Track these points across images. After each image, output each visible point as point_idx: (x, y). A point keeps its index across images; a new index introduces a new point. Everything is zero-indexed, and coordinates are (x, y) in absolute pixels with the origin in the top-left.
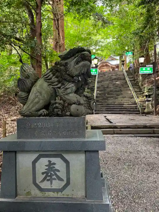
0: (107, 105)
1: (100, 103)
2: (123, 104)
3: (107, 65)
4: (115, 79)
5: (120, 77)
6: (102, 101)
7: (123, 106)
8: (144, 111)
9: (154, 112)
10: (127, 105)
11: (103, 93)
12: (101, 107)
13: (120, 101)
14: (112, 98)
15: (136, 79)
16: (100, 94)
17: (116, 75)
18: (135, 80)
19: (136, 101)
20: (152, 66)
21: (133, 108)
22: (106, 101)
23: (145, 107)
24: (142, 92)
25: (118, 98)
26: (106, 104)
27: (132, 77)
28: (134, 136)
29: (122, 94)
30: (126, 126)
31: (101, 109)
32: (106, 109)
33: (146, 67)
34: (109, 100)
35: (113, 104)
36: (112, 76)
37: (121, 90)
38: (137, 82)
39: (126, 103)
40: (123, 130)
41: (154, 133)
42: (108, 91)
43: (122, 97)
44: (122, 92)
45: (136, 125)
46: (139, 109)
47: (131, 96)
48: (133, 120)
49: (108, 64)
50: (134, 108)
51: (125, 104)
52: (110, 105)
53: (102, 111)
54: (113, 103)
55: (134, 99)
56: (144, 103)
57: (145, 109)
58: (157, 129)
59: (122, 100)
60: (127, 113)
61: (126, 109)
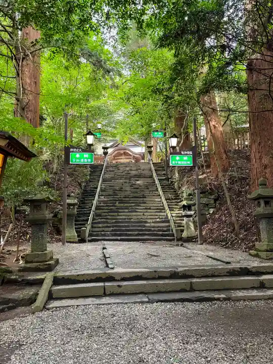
0: (116, 222)
1: (102, 220)
2: (146, 222)
3: (125, 154)
4: (135, 176)
5: (143, 172)
6: (106, 216)
7: (145, 226)
8: (182, 235)
9: (198, 238)
10: (152, 224)
11: (110, 200)
12: (103, 227)
13: (140, 215)
14: (127, 210)
15: (170, 177)
16: (104, 202)
17: (137, 170)
18: (168, 179)
19: (169, 215)
20: (191, 153)
21: (161, 228)
22: (114, 216)
23: (183, 227)
24: (179, 200)
25: (137, 210)
26: (114, 221)
27: (164, 174)
28: (147, 300)
29: (145, 203)
30: (134, 275)
31: (103, 231)
32: (112, 231)
33: (181, 154)
34: (120, 214)
35: (127, 222)
36: (131, 170)
37: (143, 195)
38: (172, 182)
39: (151, 220)
40: (125, 285)
41: (192, 290)
42: (120, 198)
43: (144, 208)
44: (144, 199)
45: (155, 271)
46: (172, 231)
47: (161, 206)
48: (155, 256)
49: (127, 151)
50: (165, 229)
51: (149, 221)
52: (121, 222)
53: (104, 235)
54: (128, 219)
55: (164, 212)
56: (181, 220)
57: (182, 231)
58: (198, 280)
59: (143, 214)
60: (150, 240)
61: (150, 230)
